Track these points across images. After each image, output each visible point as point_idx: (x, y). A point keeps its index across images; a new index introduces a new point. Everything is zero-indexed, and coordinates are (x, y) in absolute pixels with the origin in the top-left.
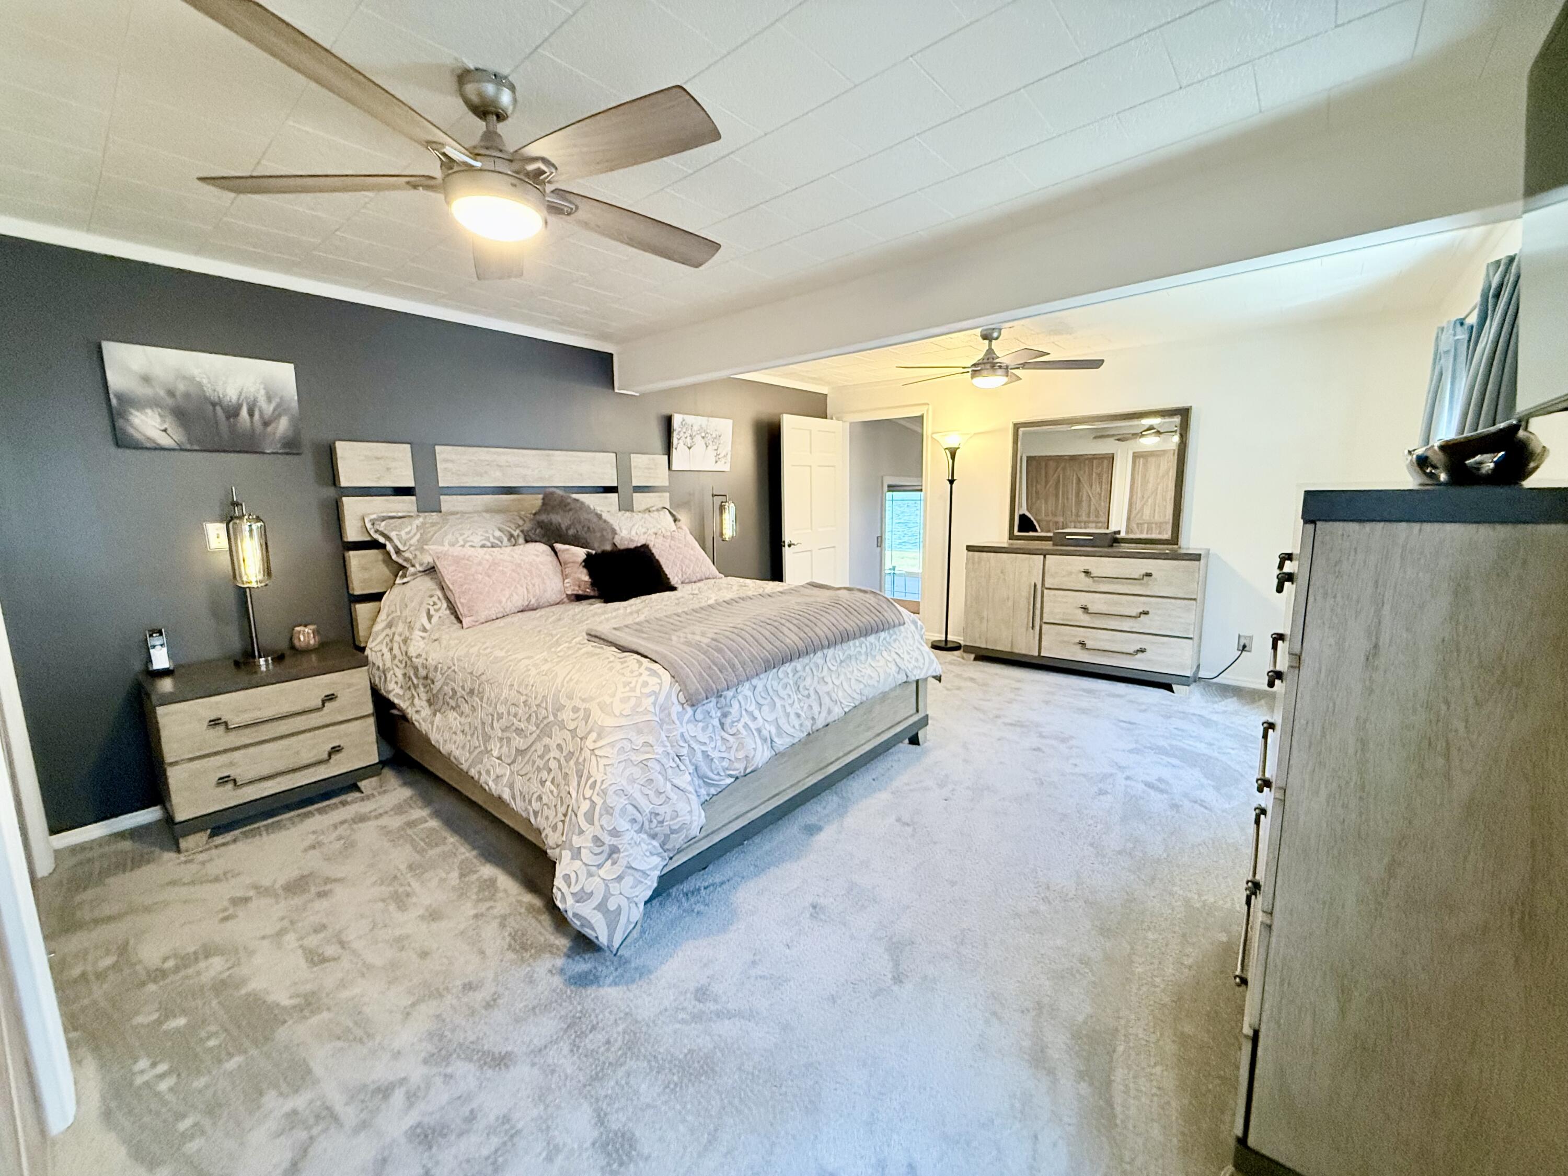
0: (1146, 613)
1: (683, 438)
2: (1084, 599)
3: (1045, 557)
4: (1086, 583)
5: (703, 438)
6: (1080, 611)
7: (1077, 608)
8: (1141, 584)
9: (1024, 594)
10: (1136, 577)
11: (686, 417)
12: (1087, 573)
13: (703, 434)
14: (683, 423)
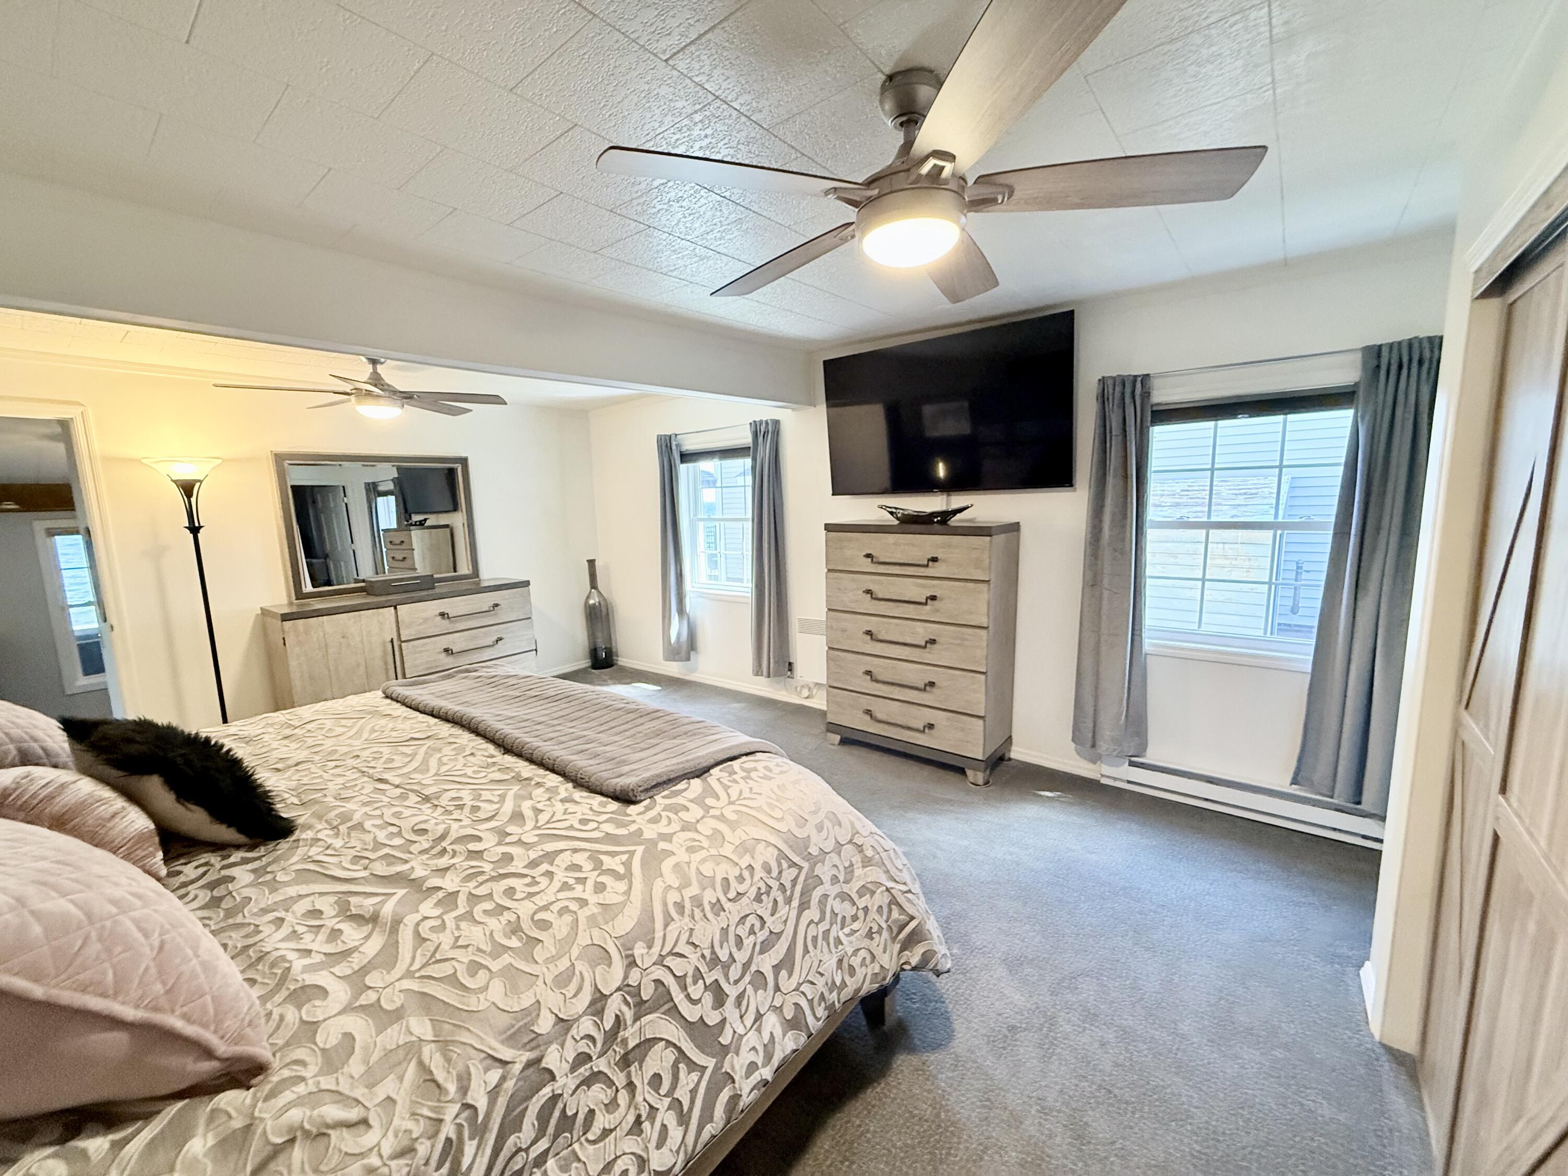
0: (501, 639)
2: (445, 642)
3: (395, 608)
4: (445, 625)
6: (444, 655)
7: (440, 653)
8: (491, 616)
9: (378, 653)
10: (487, 609)
12: (442, 615)
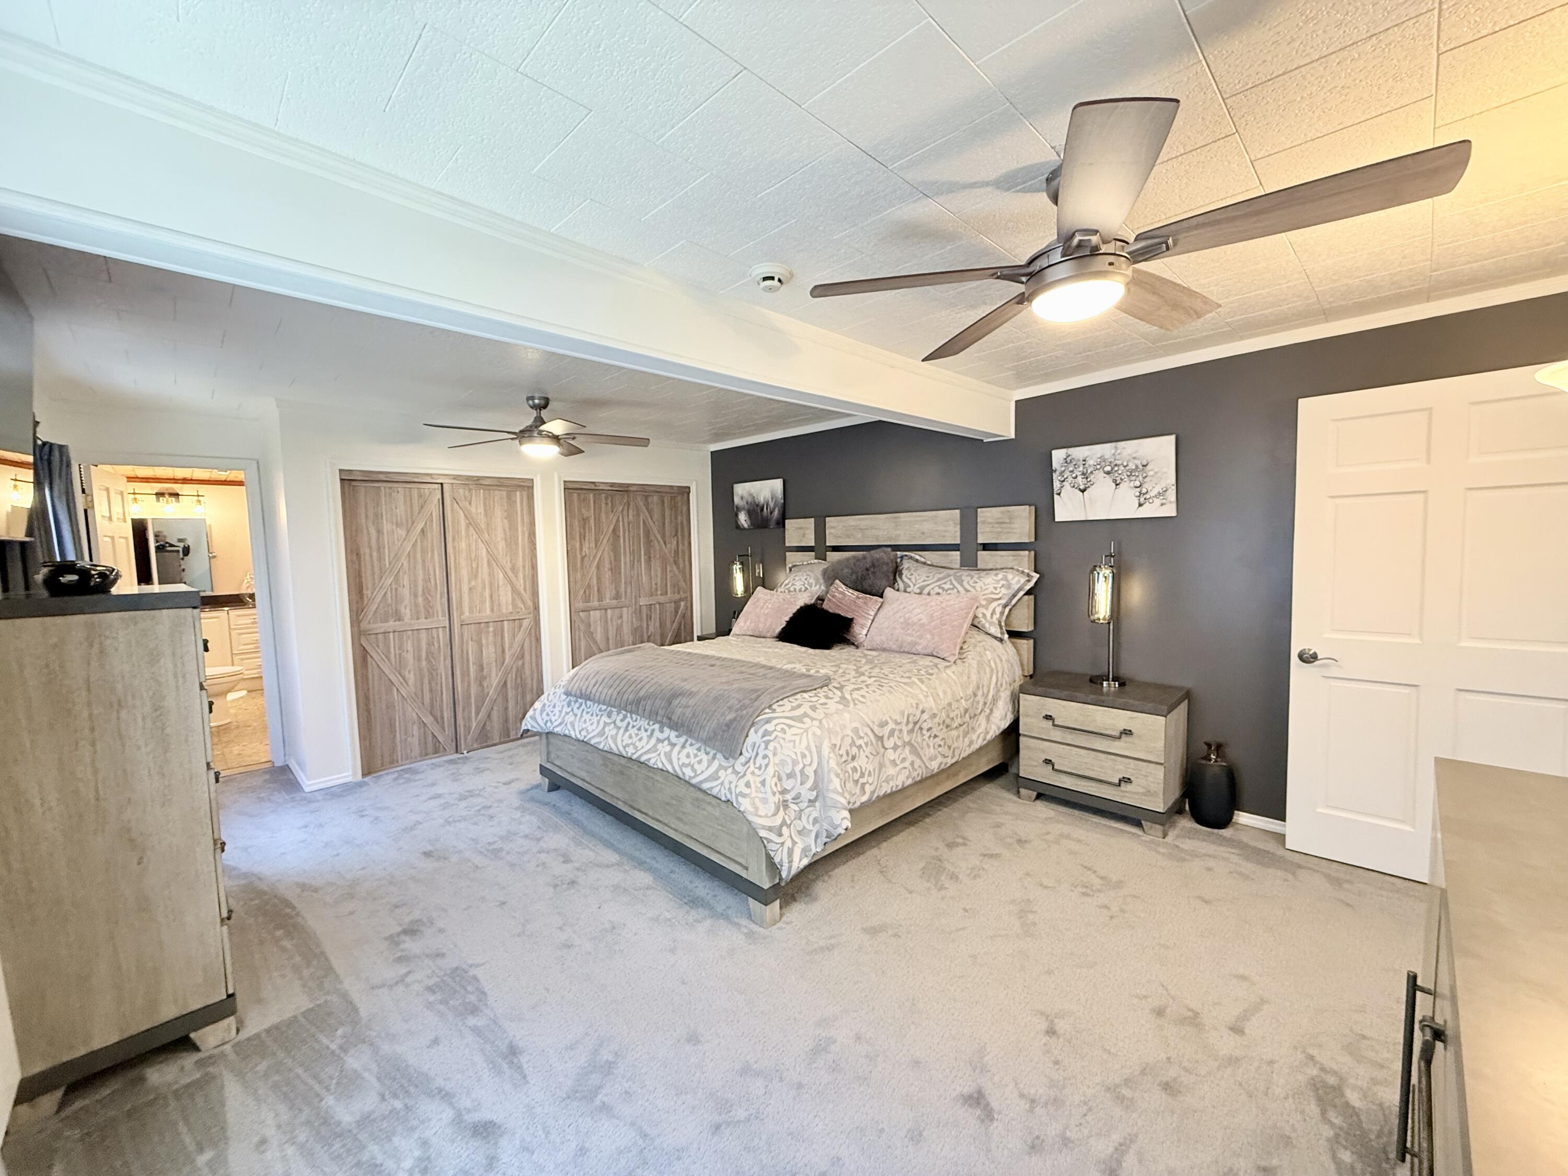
1: (1070, 479)
5: (1108, 473)
11: (1072, 451)
13: (1108, 468)
14: (1067, 461)
